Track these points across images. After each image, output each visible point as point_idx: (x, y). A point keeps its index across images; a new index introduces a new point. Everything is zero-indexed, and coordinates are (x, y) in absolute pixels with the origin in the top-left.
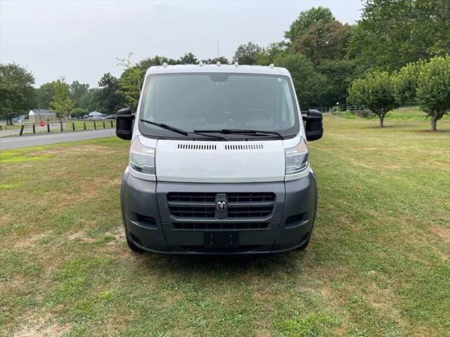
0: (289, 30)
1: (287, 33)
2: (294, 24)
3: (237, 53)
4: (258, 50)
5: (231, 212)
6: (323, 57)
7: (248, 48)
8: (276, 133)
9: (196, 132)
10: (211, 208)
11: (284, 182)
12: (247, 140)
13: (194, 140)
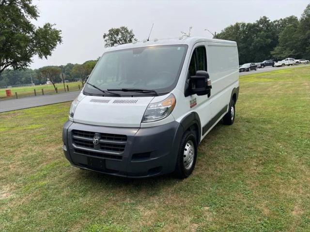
5: (102, 146)
8: (154, 91)
9: (108, 90)
10: (91, 142)
11: (140, 128)
12: (132, 96)
13: (103, 96)
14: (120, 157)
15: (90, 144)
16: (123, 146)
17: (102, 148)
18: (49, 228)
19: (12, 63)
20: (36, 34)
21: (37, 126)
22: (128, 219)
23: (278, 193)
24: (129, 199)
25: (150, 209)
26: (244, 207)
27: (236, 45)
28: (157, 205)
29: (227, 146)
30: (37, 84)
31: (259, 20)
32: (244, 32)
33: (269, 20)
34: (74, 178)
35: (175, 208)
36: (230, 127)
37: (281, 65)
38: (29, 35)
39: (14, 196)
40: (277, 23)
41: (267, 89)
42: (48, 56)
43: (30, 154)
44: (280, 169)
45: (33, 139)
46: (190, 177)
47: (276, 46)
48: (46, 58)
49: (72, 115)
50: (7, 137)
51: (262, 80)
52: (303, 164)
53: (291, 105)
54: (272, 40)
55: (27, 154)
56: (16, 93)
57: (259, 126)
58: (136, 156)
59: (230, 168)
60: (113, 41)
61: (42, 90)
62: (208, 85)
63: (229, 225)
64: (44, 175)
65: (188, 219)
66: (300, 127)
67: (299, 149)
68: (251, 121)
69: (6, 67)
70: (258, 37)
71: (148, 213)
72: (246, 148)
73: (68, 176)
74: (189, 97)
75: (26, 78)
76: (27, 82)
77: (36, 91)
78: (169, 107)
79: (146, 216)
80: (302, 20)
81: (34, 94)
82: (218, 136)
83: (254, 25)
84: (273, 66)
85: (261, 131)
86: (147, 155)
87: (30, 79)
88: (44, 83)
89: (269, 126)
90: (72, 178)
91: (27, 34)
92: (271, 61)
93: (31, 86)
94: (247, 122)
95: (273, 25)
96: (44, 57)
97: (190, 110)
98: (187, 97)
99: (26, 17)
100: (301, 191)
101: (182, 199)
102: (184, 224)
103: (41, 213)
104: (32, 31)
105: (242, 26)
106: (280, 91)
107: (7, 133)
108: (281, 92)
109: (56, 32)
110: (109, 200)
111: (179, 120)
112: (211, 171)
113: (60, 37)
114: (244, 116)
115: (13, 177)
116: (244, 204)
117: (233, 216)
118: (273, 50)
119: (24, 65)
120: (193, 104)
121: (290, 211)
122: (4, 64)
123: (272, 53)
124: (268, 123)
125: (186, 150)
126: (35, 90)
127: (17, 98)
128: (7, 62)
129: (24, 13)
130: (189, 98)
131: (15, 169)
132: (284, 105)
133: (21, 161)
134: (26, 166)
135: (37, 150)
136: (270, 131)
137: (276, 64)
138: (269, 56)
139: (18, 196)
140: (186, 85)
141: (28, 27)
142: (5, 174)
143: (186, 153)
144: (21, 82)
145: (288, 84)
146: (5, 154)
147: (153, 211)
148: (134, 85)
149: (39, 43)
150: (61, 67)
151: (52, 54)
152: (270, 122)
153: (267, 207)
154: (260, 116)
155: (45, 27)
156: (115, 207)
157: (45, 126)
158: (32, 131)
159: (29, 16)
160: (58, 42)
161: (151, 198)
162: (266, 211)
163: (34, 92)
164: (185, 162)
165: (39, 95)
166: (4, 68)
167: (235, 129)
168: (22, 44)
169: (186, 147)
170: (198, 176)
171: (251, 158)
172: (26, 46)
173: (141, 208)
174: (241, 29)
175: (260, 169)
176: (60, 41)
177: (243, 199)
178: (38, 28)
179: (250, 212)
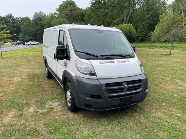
0: (58, 8)
1: (57, 9)
2: (60, 5)
3: (35, 16)
4: (45, 15)
5: (129, 89)
6: (73, 21)
7: (40, 14)
11: (141, 75)
14: (139, 92)
15: (122, 90)
31: (7, 15)
33: (14, 17)
37: (29, 44)
40: (18, 19)
47: (20, 33)
54: (17, 29)
70: (8, 26)
80: (33, 20)
83: (4, 18)
92: (22, 42)
95: (16, 20)
118: (18, 35)
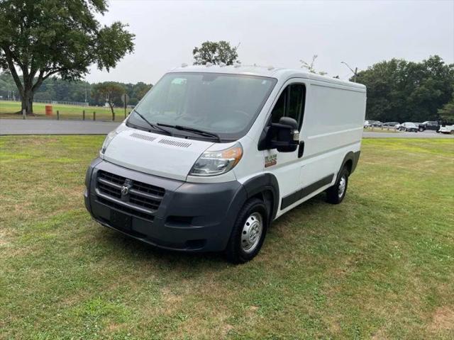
5: (132, 198)
8: (215, 136)
9: (158, 124)
10: (119, 191)
11: (185, 182)
12: (186, 138)
13: (150, 131)
14: (151, 217)
15: (117, 193)
16: (158, 202)
17: (132, 201)
18: (37, 292)
19: (60, 70)
20: (99, 35)
21: (69, 160)
22: (143, 302)
23: (362, 308)
24: (154, 277)
25: (177, 294)
26: (306, 316)
27: (365, 90)
28: (187, 292)
29: (318, 232)
30: (92, 104)
31: (427, 59)
32: (402, 74)
33: (443, 63)
34: (93, 236)
35: (211, 300)
36: (335, 206)
37: (449, 131)
38: (90, 35)
39: (8, 245)
41: (415, 162)
42: (111, 68)
43: (47, 194)
44: (380, 276)
45: (58, 176)
46: (249, 264)
47: (447, 103)
48: (108, 70)
49: (104, 151)
50: (26, 168)
51: (413, 149)
52: (417, 276)
53: (439, 191)
54: (443, 93)
55: (43, 194)
56: (58, 112)
57: (378, 213)
58: (172, 219)
59: (309, 262)
60: (205, 59)
61: (94, 113)
62: (295, 139)
63: (275, 335)
64: (56, 225)
65: (222, 317)
66: (437, 224)
67: (421, 255)
68: (369, 203)
69: (51, 73)
70: (422, 84)
71: (172, 299)
72: (344, 239)
73: (85, 233)
74: (266, 151)
75: (80, 94)
76: (80, 100)
77: (86, 114)
78: (230, 160)
79: (168, 303)
81: (93, 118)
82: (312, 216)
83: (419, 67)
84: (438, 132)
85: (378, 220)
86: (187, 220)
87: (84, 95)
88: (102, 104)
89: (392, 215)
90: (90, 236)
91: (88, 33)
92: (435, 123)
93: (83, 106)
94: (363, 204)
95: (448, 70)
96: (104, 68)
97: (264, 170)
98: (262, 152)
99: (89, 9)
100: (397, 312)
101: (225, 290)
102: (214, 322)
103: (33, 272)
104: (94, 30)
105: (400, 64)
106: (433, 169)
107: (26, 163)
108: (433, 171)
109: (128, 37)
110: (127, 273)
111: (242, 181)
112: (280, 262)
113: (132, 44)
114: (362, 196)
115: (15, 221)
116: (307, 312)
117: (285, 325)
118: (442, 108)
119: (76, 75)
120: (271, 163)
121: (369, 335)
122: (50, 69)
123: (440, 111)
124: (392, 211)
125: (248, 224)
126: (84, 112)
127: (58, 119)
128: (54, 68)
129: (88, 3)
130: (265, 153)
131: (21, 211)
132: (428, 190)
133: (33, 202)
134: (36, 210)
135: (58, 190)
136: (390, 222)
137: (442, 129)
138: (435, 116)
139: (12, 245)
140: (262, 133)
141: (91, 24)
142: (6, 214)
143: (246, 228)
144: (71, 98)
145: (449, 161)
146: (15, 190)
147: (179, 298)
148: (195, 123)
149: (102, 48)
150: (129, 86)
151: (116, 66)
152: (395, 210)
153: (338, 322)
154: (384, 199)
155: (114, 26)
156: (131, 283)
157: (79, 163)
158: (61, 166)
159: (95, 8)
160: (128, 51)
161: (185, 281)
162: (334, 328)
163: (82, 114)
164: (244, 241)
165: (89, 119)
166: (48, 75)
167: (340, 211)
168: (77, 46)
169: (249, 220)
170: (259, 264)
171: (346, 254)
172: (83, 50)
173: (165, 291)
174: (398, 69)
175: (352, 271)
176: (131, 49)
177: (310, 305)
178: (103, 27)
179: (311, 325)
